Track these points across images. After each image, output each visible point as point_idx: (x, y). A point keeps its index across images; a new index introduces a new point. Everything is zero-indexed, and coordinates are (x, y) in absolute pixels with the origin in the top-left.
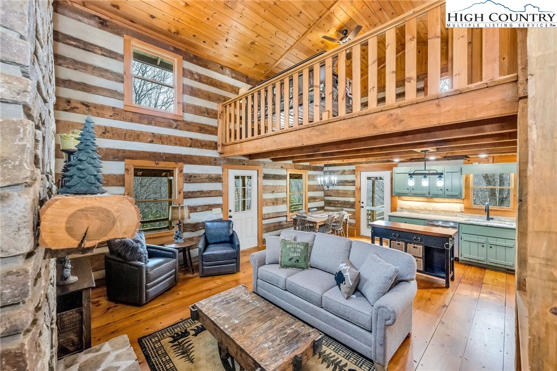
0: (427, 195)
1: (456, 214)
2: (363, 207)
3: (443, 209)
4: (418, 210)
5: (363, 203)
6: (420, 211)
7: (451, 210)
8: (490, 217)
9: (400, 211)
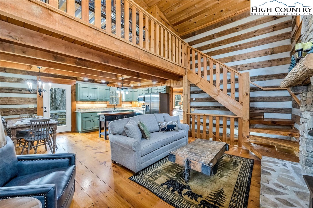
0: (97, 100)
1: (105, 108)
2: (45, 111)
3: (99, 107)
4: (89, 108)
5: (45, 108)
6: (90, 109)
7: (103, 107)
8: (115, 108)
9: (79, 110)
